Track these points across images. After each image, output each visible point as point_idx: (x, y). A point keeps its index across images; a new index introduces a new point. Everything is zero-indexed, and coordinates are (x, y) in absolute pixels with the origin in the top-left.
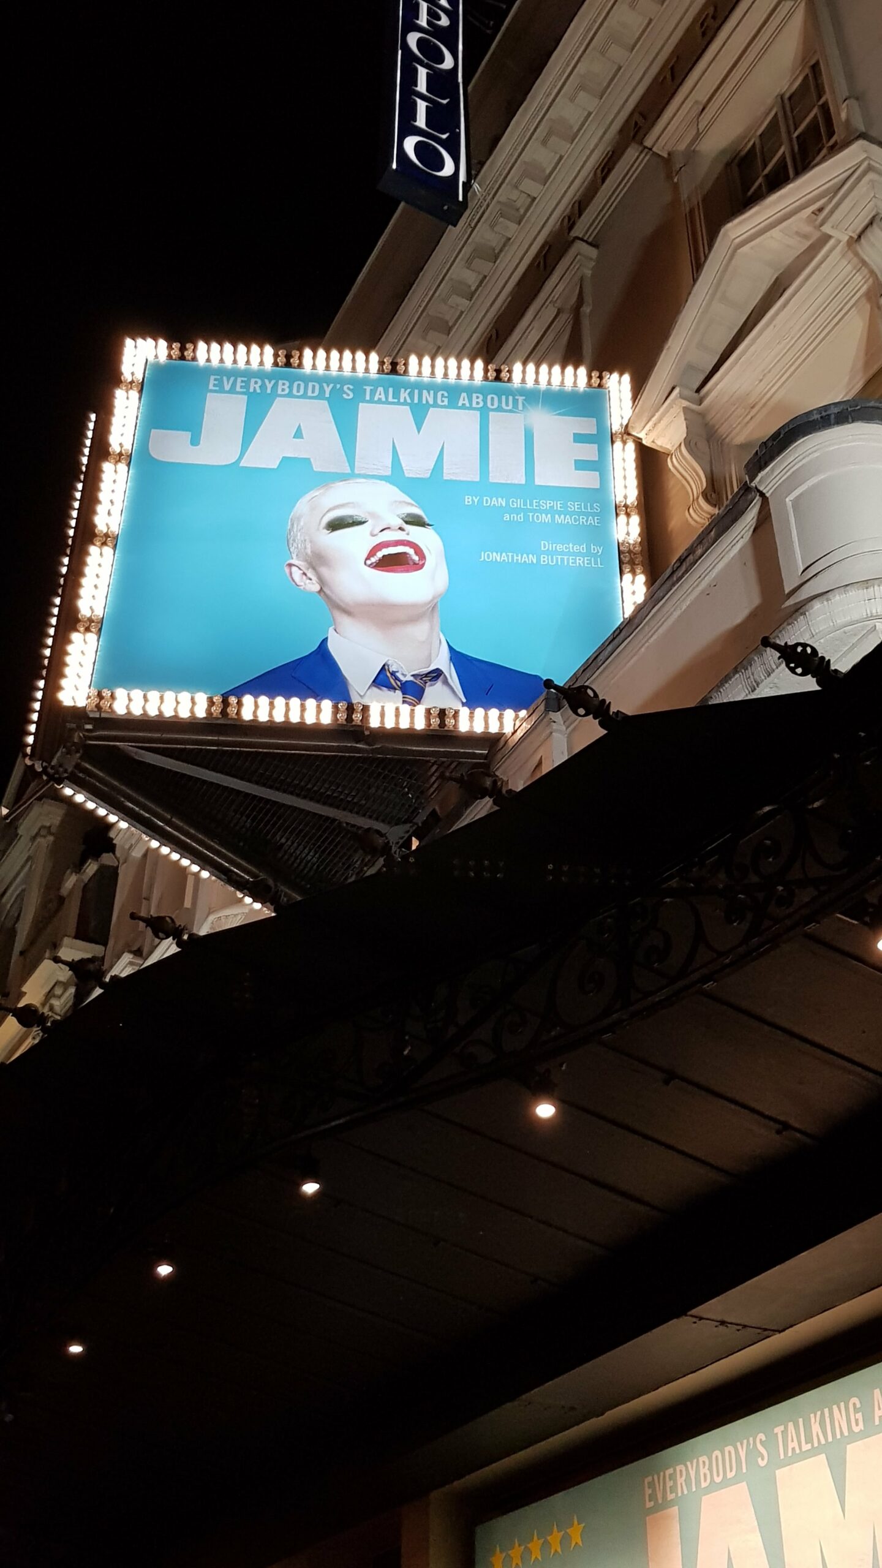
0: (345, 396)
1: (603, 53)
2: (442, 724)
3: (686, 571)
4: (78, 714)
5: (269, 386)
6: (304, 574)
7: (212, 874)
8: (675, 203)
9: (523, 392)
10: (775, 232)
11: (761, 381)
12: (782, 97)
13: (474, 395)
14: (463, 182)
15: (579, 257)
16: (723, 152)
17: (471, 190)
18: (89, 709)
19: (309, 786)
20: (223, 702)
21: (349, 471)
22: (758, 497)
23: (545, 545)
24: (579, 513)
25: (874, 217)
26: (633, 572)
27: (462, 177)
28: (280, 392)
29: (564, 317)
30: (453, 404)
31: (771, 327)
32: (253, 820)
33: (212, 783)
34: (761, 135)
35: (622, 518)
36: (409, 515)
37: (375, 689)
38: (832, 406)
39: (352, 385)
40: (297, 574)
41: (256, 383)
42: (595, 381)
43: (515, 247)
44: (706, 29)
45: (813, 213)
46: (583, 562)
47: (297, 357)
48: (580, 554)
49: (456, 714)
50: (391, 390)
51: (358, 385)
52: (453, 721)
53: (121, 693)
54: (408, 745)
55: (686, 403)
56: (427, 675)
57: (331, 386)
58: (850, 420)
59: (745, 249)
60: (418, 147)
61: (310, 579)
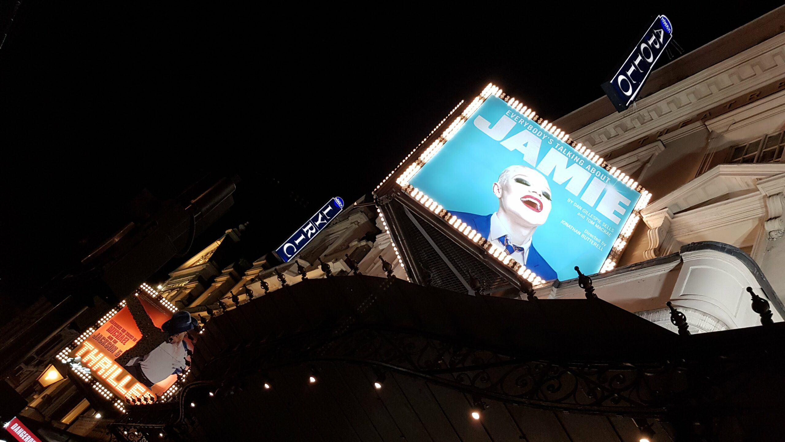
0: (549, 142)
1: (709, 86)
2: (513, 267)
3: (636, 270)
4: (399, 188)
5: (526, 124)
6: (498, 190)
7: (404, 267)
8: (704, 148)
9: (611, 177)
10: (738, 178)
11: (700, 224)
12: (767, 135)
13: (593, 168)
14: (631, 100)
15: (657, 147)
16: (734, 142)
17: (632, 104)
18: (403, 188)
19: (454, 258)
20: (445, 213)
21: (534, 166)
22: (679, 260)
23: (586, 231)
24: (605, 229)
25: (780, 193)
26: (612, 259)
27: (632, 99)
28: (528, 128)
29: (639, 163)
30: (584, 167)
31: (716, 208)
32: (428, 258)
33: (424, 237)
34: (750, 144)
35: (620, 240)
36: (545, 193)
37: (497, 241)
38: (728, 246)
39: (554, 140)
40: (496, 187)
41: (522, 121)
42: (639, 189)
43: (635, 131)
44: (751, 98)
45: (757, 179)
46: (596, 245)
47: (541, 121)
48: (596, 242)
49: (520, 267)
50: (565, 149)
51: (555, 142)
52: (517, 268)
53: (416, 190)
54: (497, 266)
55: (667, 215)
56: (518, 248)
57: (546, 136)
58: (732, 254)
59: (723, 177)
60: (623, 81)
61: (499, 192)
